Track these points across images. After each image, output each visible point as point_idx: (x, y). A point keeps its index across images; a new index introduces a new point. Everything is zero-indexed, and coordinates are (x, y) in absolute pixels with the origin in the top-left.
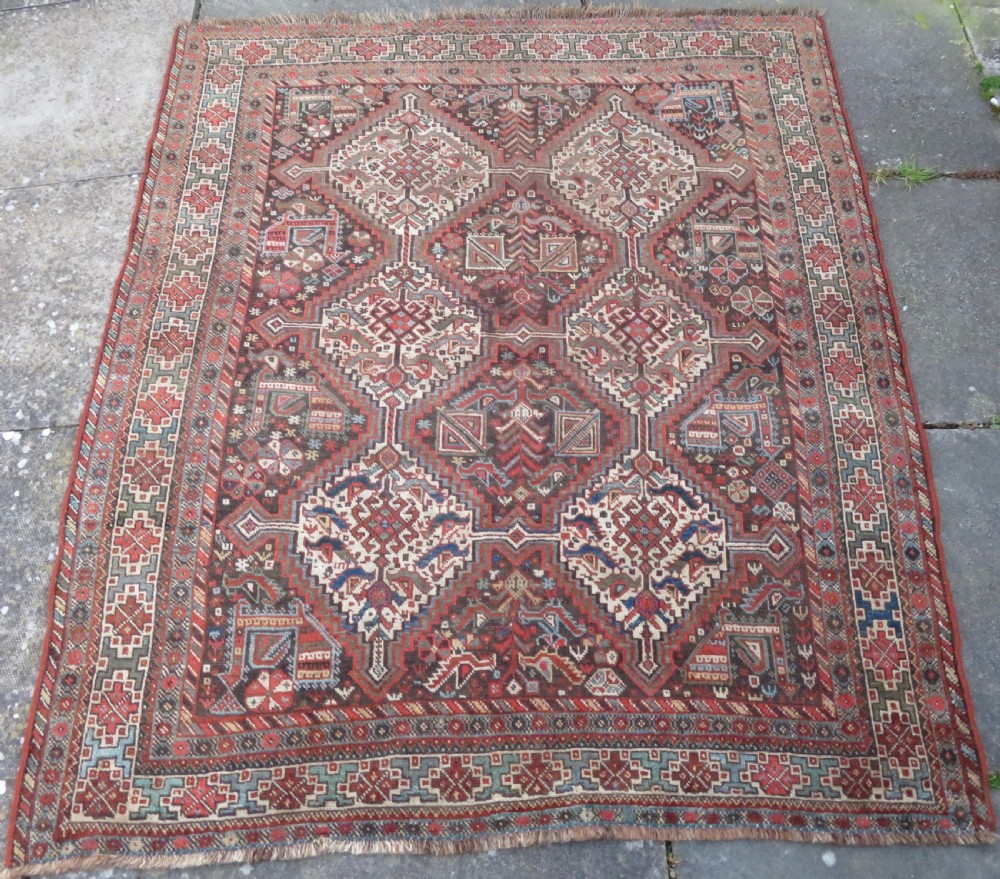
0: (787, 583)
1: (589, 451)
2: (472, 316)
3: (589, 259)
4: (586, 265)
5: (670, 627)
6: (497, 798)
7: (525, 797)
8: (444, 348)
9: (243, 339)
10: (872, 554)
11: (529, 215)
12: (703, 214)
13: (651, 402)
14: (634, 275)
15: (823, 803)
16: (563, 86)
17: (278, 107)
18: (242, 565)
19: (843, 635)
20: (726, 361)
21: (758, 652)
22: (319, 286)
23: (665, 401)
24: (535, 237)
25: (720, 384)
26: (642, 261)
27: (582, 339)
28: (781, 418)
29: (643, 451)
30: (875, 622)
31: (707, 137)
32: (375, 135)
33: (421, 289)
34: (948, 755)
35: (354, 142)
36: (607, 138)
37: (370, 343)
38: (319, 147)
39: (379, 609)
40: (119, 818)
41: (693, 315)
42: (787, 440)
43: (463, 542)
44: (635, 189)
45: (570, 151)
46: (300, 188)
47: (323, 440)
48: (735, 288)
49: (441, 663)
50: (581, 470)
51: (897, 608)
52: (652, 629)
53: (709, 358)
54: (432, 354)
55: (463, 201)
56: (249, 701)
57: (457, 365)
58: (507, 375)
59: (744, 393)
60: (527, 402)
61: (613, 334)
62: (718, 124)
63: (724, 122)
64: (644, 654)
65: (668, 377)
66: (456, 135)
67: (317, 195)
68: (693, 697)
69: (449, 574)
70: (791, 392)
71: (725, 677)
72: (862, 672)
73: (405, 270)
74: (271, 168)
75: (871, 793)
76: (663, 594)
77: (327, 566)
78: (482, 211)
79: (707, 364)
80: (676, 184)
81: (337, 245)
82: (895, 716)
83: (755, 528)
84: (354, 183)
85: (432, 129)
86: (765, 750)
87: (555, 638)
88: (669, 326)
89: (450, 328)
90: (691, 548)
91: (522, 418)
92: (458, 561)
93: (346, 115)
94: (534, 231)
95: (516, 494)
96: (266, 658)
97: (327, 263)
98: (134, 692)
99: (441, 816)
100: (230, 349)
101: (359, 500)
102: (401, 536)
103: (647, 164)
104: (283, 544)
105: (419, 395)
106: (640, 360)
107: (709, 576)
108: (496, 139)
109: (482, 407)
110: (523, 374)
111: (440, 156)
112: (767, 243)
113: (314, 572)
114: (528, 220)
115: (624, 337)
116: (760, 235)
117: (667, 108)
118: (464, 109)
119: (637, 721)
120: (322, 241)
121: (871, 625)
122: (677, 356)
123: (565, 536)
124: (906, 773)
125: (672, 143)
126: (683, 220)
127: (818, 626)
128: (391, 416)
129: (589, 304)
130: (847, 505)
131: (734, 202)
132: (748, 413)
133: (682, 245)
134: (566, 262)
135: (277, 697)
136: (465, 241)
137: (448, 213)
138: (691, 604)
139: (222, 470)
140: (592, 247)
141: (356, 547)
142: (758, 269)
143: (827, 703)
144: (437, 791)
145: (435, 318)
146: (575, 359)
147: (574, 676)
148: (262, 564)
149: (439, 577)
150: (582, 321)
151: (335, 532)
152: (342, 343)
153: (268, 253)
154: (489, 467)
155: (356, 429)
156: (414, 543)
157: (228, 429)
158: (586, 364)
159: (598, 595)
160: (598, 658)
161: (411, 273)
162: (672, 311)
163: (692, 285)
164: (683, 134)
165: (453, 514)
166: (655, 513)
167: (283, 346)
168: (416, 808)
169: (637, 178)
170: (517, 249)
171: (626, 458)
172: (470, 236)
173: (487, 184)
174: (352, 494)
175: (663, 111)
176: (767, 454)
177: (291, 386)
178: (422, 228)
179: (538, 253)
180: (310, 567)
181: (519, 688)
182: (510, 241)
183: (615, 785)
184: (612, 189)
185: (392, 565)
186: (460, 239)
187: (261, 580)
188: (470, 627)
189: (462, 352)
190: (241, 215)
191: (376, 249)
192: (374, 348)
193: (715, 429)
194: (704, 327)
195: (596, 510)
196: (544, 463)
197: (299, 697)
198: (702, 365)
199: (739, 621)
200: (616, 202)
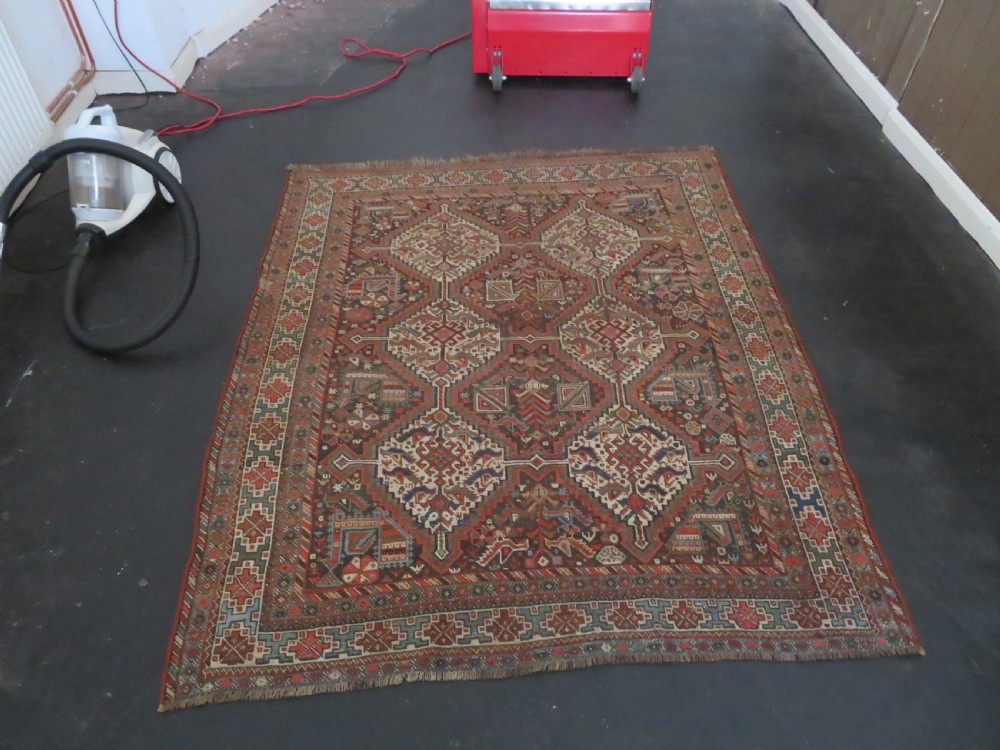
0: (737, 485)
1: (583, 407)
2: (494, 328)
3: (572, 292)
4: (569, 296)
5: (655, 517)
6: (537, 638)
7: (558, 636)
8: (476, 348)
9: (334, 349)
10: (795, 463)
11: (528, 268)
12: (647, 263)
13: (624, 374)
14: (604, 300)
15: (785, 633)
16: (546, 195)
17: (356, 214)
18: (338, 488)
19: (783, 518)
20: (674, 347)
21: (721, 531)
22: (386, 315)
23: (635, 373)
24: (533, 280)
25: (672, 361)
26: (608, 292)
27: (572, 339)
28: (717, 382)
29: (622, 405)
30: (805, 508)
31: (645, 221)
32: (421, 227)
33: (456, 314)
34: (874, 595)
35: (407, 232)
36: (578, 223)
37: (422, 347)
38: (383, 236)
39: (440, 512)
40: (248, 663)
41: (648, 321)
42: (723, 396)
43: (499, 467)
44: (599, 251)
45: (553, 231)
46: (371, 259)
47: (393, 408)
48: (675, 303)
49: (489, 547)
50: (579, 419)
51: (819, 498)
52: (641, 519)
53: (662, 346)
54: (467, 352)
55: (482, 262)
56: (345, 577)
57: (486, 358)
58: (521, 362)
59: (689, 366)
60: (536, 379)
61: (592, 336)
62: (652, 213)
63: (655, 212)
64: (638, 536)
65: (635, 359)
66: (476, 225)
67: (383, 263)
68: (677, 562)
69: (490, 488)
70: (723, 365)
71: (699, 549)
72: (800, 540)
73: (445, 303)
74: (351, 248)
75: (821, 624)
76: (647, 496)
77: (400, 486)
78: (496, 268)
79: (661, 350)
80: (627, 247)
81: (397, 289)
82: (830, 570)
83: (708, 450)
84: (408, 255)
85: (459, 222)
86: (735, 597)
87: (571, 527)
88: (631, 328)
89: (479, 335)
90: (663, 466)
91: (533, 389)
92: (495, 479)
93: (402, 217)
94: (532, 277)
95: (534, 435)
96: (357, 548)
97: (391, 302)
98: (258, 575)
99: (495, 651)
100: (325, 355)
101: (421, 443)
102: (453, 466)
103: (606, 236)
104: (367, 474)
105: (460, 377)
106: (613, 349)
107: (679, 483)
108: (503, 226)
109: (504, 382)
110: (531, 362)
111: (466, 238)
112: (693, 277)
113: (390, 490)
114: (527, 271)
115: (601, 337)
116: (687, 273)
117: (617, 205)
118: (481, 211)
119: (638, 579)
120: (386, 289)
121: (802, 510)
122: (639, 346)
123: (572, 461)
124: (845, 608)
125: (622, 225)
126: (634, 267)
127: (763, 512)
128: (441, 392)
129: (574, 319)
130: (772, 434)
131: (667, 256)
132: (694, 378)
133: (634, 280)
134: (556, 294)
135: (367, 573)
136: (485, 285)
137: (473, 267)
138: (668, 501)
139: (321, 428)
140: (573, 285)
141: (421, 473)
142: (689, 292)
143: (778, 563)
144: (491, 634)
145: (468, 331)
146: (568, 352)
147: (587, 552)
148: (352, 487)
149: (483, 490)
150: (570, 329)
151: (405, 464)
152: (404, 348)
153: (349, 297)
154: (514, 420)
155: (416, 400)
156: (462, 469)
157: (325, 403)
158: (576, 354)
159: (599, 498)
160: (603, 539)
161: (449, 305)
162: (632, 320)
163: (644, 304)
164: (629, 219)
165: (489, 450)
166: (634, 444)
167: (362, 351)
168: (476, 647)
169: (599, 245)
170: (521, 288)
171: (610, 410)
172: (488, 282)
173: (498, 252)
174: (416, 439)
175: (614, 207)
176: (710, 404)
177: (370, 376)
178: (455, 278)
179: (536, 290)
180: (387, 487)
181: (547, 562)
182: (516, 284)
183: (626, 625)
184: (583, 253)
185: (448, 483)
186: (482, 284)
187: (352, 497)
188: (508, 522)
189: (488, 350)
190: (330, 276)
191: (424, 292)
192: (426, 350)
193: (672, 390)
194: (656, 328)
195: (592, 443)
196: (552, 416)
197: (383, 573)
198: (658, 351)
199: (705, 511)
200: (586, 259)
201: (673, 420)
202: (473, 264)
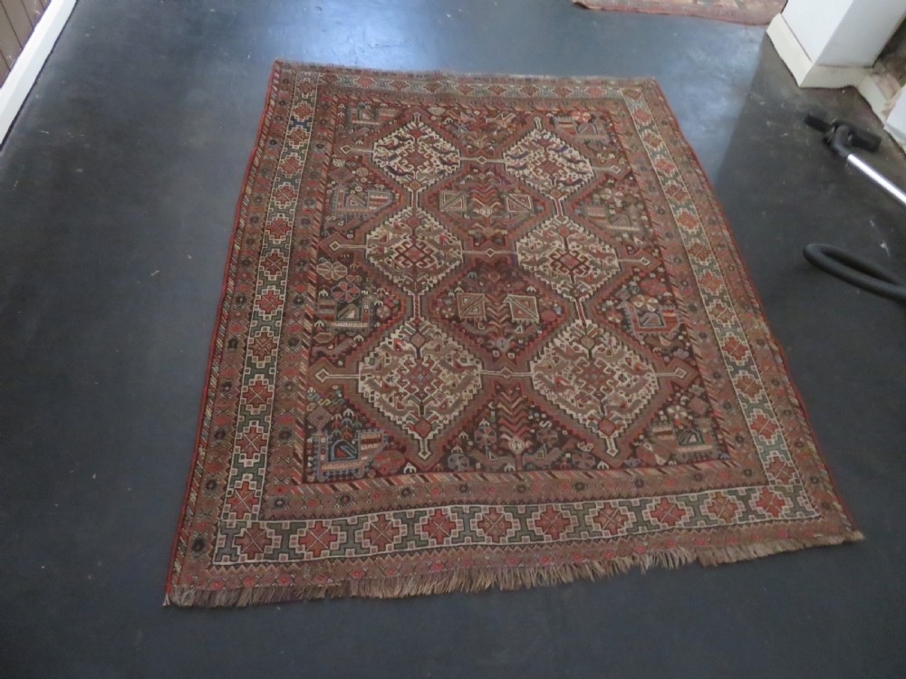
0: (344, 136)
1: (445, 192)
3: (448, 302)
4: (451, 297)
5: (406, 125)
8: (538, 246)
9: (660, 253)
10: (296, 144)
11: (495, 335)
12: (359, 337)
13: (409, 215)
14: (416, 290)
15: (346, 75)
16: (475, 470)
18: (612, 156)
20: (357, 235)
22: (628, 287)
23: (399, 215)
24: (490, 319)
26: (410, 299)
27: (452, 250)
29: (415, 192)
30: (303, 121)
32: (631, 410)
33: (562, 282)
35: (645, 402)
36: (434, 409)
37: (585, 251)
38: (673, 396)
41: (376, 263)
42: (329, 192)
43: (508, 160)
44: (412, 359)
45: (466, 395)
46: (671, 358)
47: (593, 202)
48: (344, 279)
49: (511, 121)
50: (450, 184)
51: (291, 124)
52: (414, 125)
53: (368, 236)
54: (545, 243)
55: (548, 346)
56: (589, 115)
57: (528, 237)
58: (497, 231)
59: (349, 218)
60: (483, 216)
61: (432, 251)
63: (323, 430)
65: (396, 227)
66: (565, 411)
67: (656, 352)
69: (512, 149)
70: (318, 216)
73: (576, 296)
74: (699, 376)
76: (408, 136)
77: (572, 154)
78: (531, 339)
79: (370, 234)
80: (378, 362)
81: (628, 312)
82: (305, 94)
83: (357, 157)
84: (633, 363)
85: (586, 416)
87: (461, 125)
88: (393, 257)
89: (537, 259)
90: (392, 151)
91: (486, 209)
92: (509, 153)
93: (661, 430)
94: (491, 323)
95: (484, 176)
96: (587, 126)
97: (629, 300)
98: (637, 120)
100: (665, 248)
101: (565, 177)
102: (540, 163)
103: (400, 382)
105: (547, 222)
106: (414, 237)
108: (529, 408)
109: (510, 215)
110: (488, 231)
111: (572, 388)
112: (311, 313)
113: (577, 152)
114: (497, 331)
115: (424, 250)
116: (316, 319)
117: (375, 445)
120: (638, 316)
121: (305, 120)
122: (390, 239)
123: (457, 158)
124: (307, 79)
125: (376, 405)
126: (375, 329)
128: (560, 211)
129: (448, 271)
130: (303, 162)
131: (331, 347)
133: (379, 311)
134: (466, 300)
135: (577, 115)
136: (540, 316)
137: (557, 337)
138: (394, 132)
139: (640, 191)
140: (447, 310)
141: (561, 160)
142: (324, 292)
143: (337, 99)
144: (504, 88)
145: (548, 264)
146: (456, 238)
147: (452, 114)
148: (603, 156)
149: (517, 148)
150: (453, 260)
151: (573, 166)
152: (601, 250)
153: (671, 308)
154: (501, 187)
155: (578, 207)
156: (533, 160)
157: (645, 209)
158: (449, 236)
159: (441, 137)
160: (440, 118)
161: (571, 293)
162: (390, 265)
163: (374, 282)
164: (364, 415)
165: (516, 170)
166: (411, 165)
167: (635, 250)
168: (511, 85)
169: (410, 368)
170: (501, 310)
171: (426, 188)
172: (537, 320)
173: (531, 363)
174: (570, 179)
175: (380, 440)
176: (343, 187)
177: (620, 228)
178: (573, 325)
179: (486, 307)
180: (580, 154)
181: (475, 112)
182: (507, 316)
184: (432, 357)
185: (541, 153)
186: (544, 318)
187: (601, 151)
188: (499, 131)
189: (527, 244)
190: (703, 336)
191: (601, 310)
192: (581, 247)
193: (371, 199)
194: (370, 255)
195: (441, 167)
196: (470, 189)
197: (569, 114)
198: (374, 233)
199: (372, 126)
200: (428, 345)
201: (376, 176)
202: (557, 342)
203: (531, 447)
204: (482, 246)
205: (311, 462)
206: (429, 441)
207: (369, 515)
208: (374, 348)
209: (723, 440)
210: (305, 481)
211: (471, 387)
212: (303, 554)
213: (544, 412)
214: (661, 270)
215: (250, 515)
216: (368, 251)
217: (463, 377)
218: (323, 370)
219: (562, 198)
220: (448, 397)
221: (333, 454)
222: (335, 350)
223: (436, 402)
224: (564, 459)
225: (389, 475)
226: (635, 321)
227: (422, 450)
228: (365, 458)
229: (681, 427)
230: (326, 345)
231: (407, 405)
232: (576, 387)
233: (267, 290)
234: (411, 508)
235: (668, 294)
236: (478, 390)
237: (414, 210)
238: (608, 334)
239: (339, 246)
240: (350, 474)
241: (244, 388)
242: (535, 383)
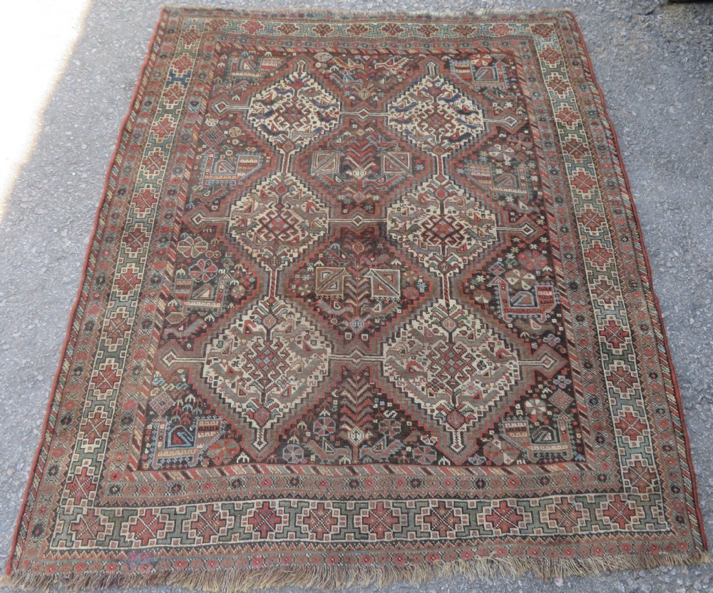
0: (221, 91)
1: (319, 153)
2: (393, 235)
3: (306, 278)
4: (310, 273)
5: (288, 76)
8: (411, 212)
9: (546, 220)
10: (170, 103)
11: (350, 315)
12: (210, 317)
13: (277, 181)
14: (274, 265)
16: (309, 462)
17: (578, 436)
18: (509, 105)
19: (200, 72)
20: (222, 206)
21: (246, 66)
22: (505, 259)
23: (268, 181)
24: (347, 296)
25: (230, 192)
26: (267, 275)
27: (318, 218)
29: (287, 153)
30: (181, 77)
31: (183, 398)
32: (486, 402)
33: (431, 254)
34: (171, 32)
35: (502, 393)
36: (275, 396)
37: (462, 217)
38: (533, 387)
39: (434, 86)
40: (533, 25)
41: (237, 237)
42: (199, 157)
43: (392, 113)
44: (261, 341)
45: (311, 382)
46: (539, 345)
47: (478, 161)
48: (203, 256)
49: (401, 67)
50: (325, 143)
51: (168, 82)
52: (297, 76)
53: (233, 207)
54: (419, 208)
55: (405, 328)
56: (490, 57)
57: (402, 201)
59: (216, 187)
60: (356, 179)
61: (297, 221)
63: (163, 416)
64: (302, 67)
65: (263, 194)
66: (413, 400)
67: (523, 337)
68: (282, 53)
69: (399, 100)
70: (185, 186)
71: (265, 59)
72: (197, 58)
73: (444, 270)
74: (568, 365)
76: (288, 88)
77: (465, 103)
78: (389, 319)
79: (235, 205)
80: (226, 344)
81: (499, 291)
82: (188, 44)
83: (232, 116)
84: (496, 349)
85: (435, 407)
86: (254, 36)
87: (346, 74)
88: (256, 229)
89: (408, 226)
90: (269, 107)
91: (360, 171)
92: (395, 104)
93: (514, 425)
94: (347, 301)
95: (363, 133)
96: (486, 71)
97: (503, 276)
98: (544, 61)
100: (552, 215)
101: (453, 131)
102: (427, 116)
103: (245, 367)
104: (489, 113)
105: (425, 184)
106: (280, 206)
108: (375, 396)
109: (385, 177)
110: (359, 196)
111: (425, 375)
112: (166, 292)
113: (471, 102)
114: (352, 311)
115: (289, 220)
116: (171, 298)
117: (212, 433)
120: (510, 293)
121: (184, 75)
122: (255, 209)
123: (337, 113)
124: (193, 27)
125: (218, 391)
126: (228, 311)
127: (211, 74)
128: (440, 170)
129: (311, 243)
130: (176, 125)
131: (181, 328)
132: (217, 173)
133: (234, 291)
134: (325, 275)
135: (477, 58)
136: (402, 292)
137: (416, 318)
138: (274, 84)
140: (303, 287)
141: (450, 111)
143: (219, 49)
145: (419, 233)
146: (323, 205)
147: (338, 60)
148: (499, 105)
149: (404, 99)
150: (317, 230)
151: (463, 118)
152: (480, 216)
153: (548, 286)
154: (379, 145)
155: (461, 165)
156: (419, 113)
157: (537, 168)
158: (317, 203)
159: (322, 89)
160: (326, 66)
161: (440, 268)
162: (252, 239)
163: (233, 257)
164: (205, 401)
165: (399, 123)
166: (286, 123)
167: (519, 216)
168: (409, 23)
169: (257, 351)
170: (361, 286)
171: (299, 149)
172: (398, 297)
173: (385, 345)
174: (457, 134)
175: (217, 428)
176: (213, 151)
178: (436, 305)
179: (345, 282)
180: (473, 103)
181: (364, 57)
182: (367, 292)
184: (282, 340)
185: (430, 103)
186: (405, 295)
187: (497, 99)
188: (387, 78)
189: (399, 209)
190: (580, 319)
191: (468, 287)
192: (458, 212)
193: (240, 164)
194: (232, 228)
195: (318, 124)
196: (347, 147)
197: (468, 56)
198: (239, 203)
199: (251, 78)
200: (279, 327)
201: (248, 138)
202: (415, 324)
203: (371, 439)
204: (351, 213)
205: (148, 449)
206: (266, 430)
207: (197, 505)
208: (223, 330)
209: (581, 439)
210: (140, 468)
211: (317, 373)
212: (132, 542)
213: (392, 401)
214: (544, 240)
215: (87, 501)
216: (231, 222)
217: (311, 360)
218: (171, 353)
219: (445, 155)
220: (292, 383)
221: (169, 441)
222: (185, 332)
223: (278, 390)
224: (404, 453)
225: (223, 464)
226: (505, 301)
227: (258, 440)
228: (201, 446)
229: (537, 424)
230: (176, 326)
231: (248, 391)
232: (430, 373)
233: (126, 268)
234: (240, 500)
235: (547, 268)
236: (324, 377)
237: (283, 176)
238: (472, 316)
239: (203, 219)
240: (184, 462)
241: (95, 373)
242: (385, 368)
